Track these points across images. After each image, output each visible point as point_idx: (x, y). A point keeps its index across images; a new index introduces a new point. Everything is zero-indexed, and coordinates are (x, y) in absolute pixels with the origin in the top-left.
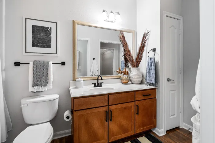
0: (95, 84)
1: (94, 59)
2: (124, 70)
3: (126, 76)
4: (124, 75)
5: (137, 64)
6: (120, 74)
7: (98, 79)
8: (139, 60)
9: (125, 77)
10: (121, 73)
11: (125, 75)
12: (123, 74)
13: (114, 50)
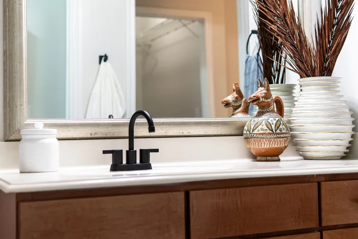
0: (117, 154)
1: (104, 58)
2: (260, 92)
3: (271, 118)
4: (260, 114)
5: (323, 59)
6: (239, 117)
7: (131, 137)
8: (334, 39)
9: (269, 125)
10: (246, 111)
11: (264, 117)
12: (256, 109)
13: (202, 21)
